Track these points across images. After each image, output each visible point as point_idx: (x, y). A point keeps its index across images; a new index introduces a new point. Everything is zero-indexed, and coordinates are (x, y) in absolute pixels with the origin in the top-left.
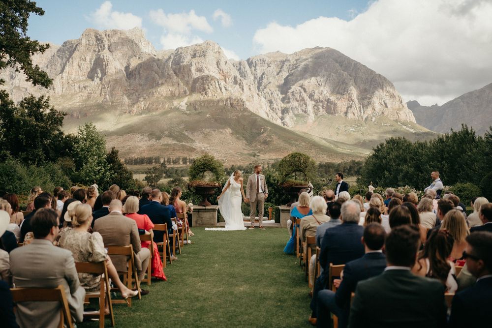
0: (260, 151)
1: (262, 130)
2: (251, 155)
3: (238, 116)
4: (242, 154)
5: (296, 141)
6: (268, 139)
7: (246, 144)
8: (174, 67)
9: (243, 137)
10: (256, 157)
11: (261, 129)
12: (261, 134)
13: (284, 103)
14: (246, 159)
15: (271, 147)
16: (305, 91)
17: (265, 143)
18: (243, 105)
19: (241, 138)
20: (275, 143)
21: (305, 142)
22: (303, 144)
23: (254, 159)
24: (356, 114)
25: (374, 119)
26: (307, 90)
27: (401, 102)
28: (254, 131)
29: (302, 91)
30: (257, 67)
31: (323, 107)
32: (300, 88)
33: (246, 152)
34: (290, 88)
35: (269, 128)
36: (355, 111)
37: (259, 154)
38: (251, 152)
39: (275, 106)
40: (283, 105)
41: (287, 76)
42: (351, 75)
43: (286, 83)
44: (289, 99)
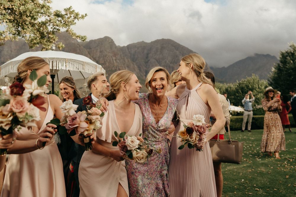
8: (88, 50)
13: (146, 68)
29: (156, 61)
30: (132, 50)
32: (154, 60)
34: (149, 60)
39: (142, 69)
41: (148, 54)
42: (180, 53)
43: (147, 57)
44: (149, 65)
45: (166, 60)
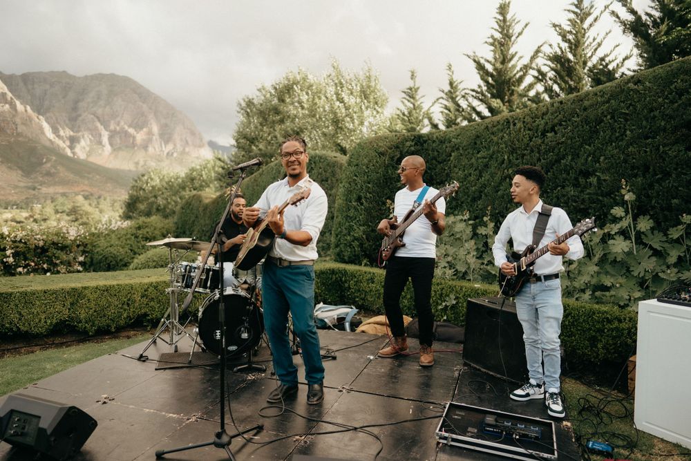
0: (42, 184)
1: (45, 160)
2: (29, 188)
3: (9, 142)
4: (16, 187)
5: (89, 173)
6: (53, 170)
7: (22, 175)
9: (19, 167)
10: (36, 190)
11: (43, 159)
12: (43, 164)
13: (73, 131)
14: (23, 192)
15: (57, 180)
16: (99, 121)
17: (48, 174)
18: (16, 128)
19: (16, 168)
20: (61, 175)
21: (100, 175)
22: (98, 177)
23: (33, 192)
24: (157, 149)
25: (175, 155)
26: (101, 119)
27: (201, 141)
28: (33, 160)
29: (96, 120)
30: (36, 86)
31: (121, 139)
32: (92, 116)
33: (22, 184)
34: (80, 115)
35: (54, 158)
36: (156, 147)
37: (39, 187)
38: (30, 184)
39: (61, 133)
40: (72, 133)
41: (76, 102)
42: (150, 109)
43: (75, 109)
44: (79, 127)
45: (118, 119)
